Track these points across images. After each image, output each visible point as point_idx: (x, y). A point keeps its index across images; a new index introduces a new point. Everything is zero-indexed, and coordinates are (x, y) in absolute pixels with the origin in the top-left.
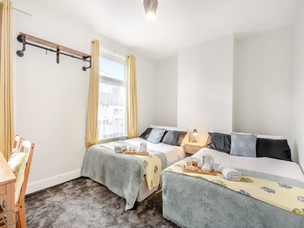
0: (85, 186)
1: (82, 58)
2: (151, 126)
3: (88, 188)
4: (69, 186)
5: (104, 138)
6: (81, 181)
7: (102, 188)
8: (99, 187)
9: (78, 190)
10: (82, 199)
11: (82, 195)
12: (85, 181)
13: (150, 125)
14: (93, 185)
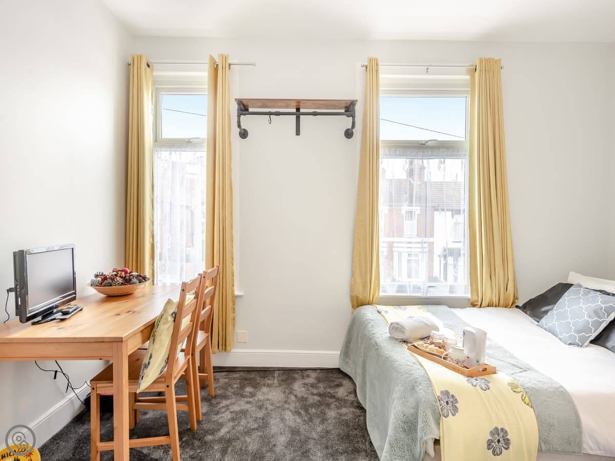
0: (332, 392)
1: (343, 111)
2: (572, 278)
3: (334, 400)
4: (309, 379)
5: (398, 291)
6: (335, 378)
7: (360, 416)
8: (354, 410)
9: (315, 395)
10: (306, 419)
11: (314, 410)
12: (341, 380)
13: (571, 273)
14: (346, 398)
